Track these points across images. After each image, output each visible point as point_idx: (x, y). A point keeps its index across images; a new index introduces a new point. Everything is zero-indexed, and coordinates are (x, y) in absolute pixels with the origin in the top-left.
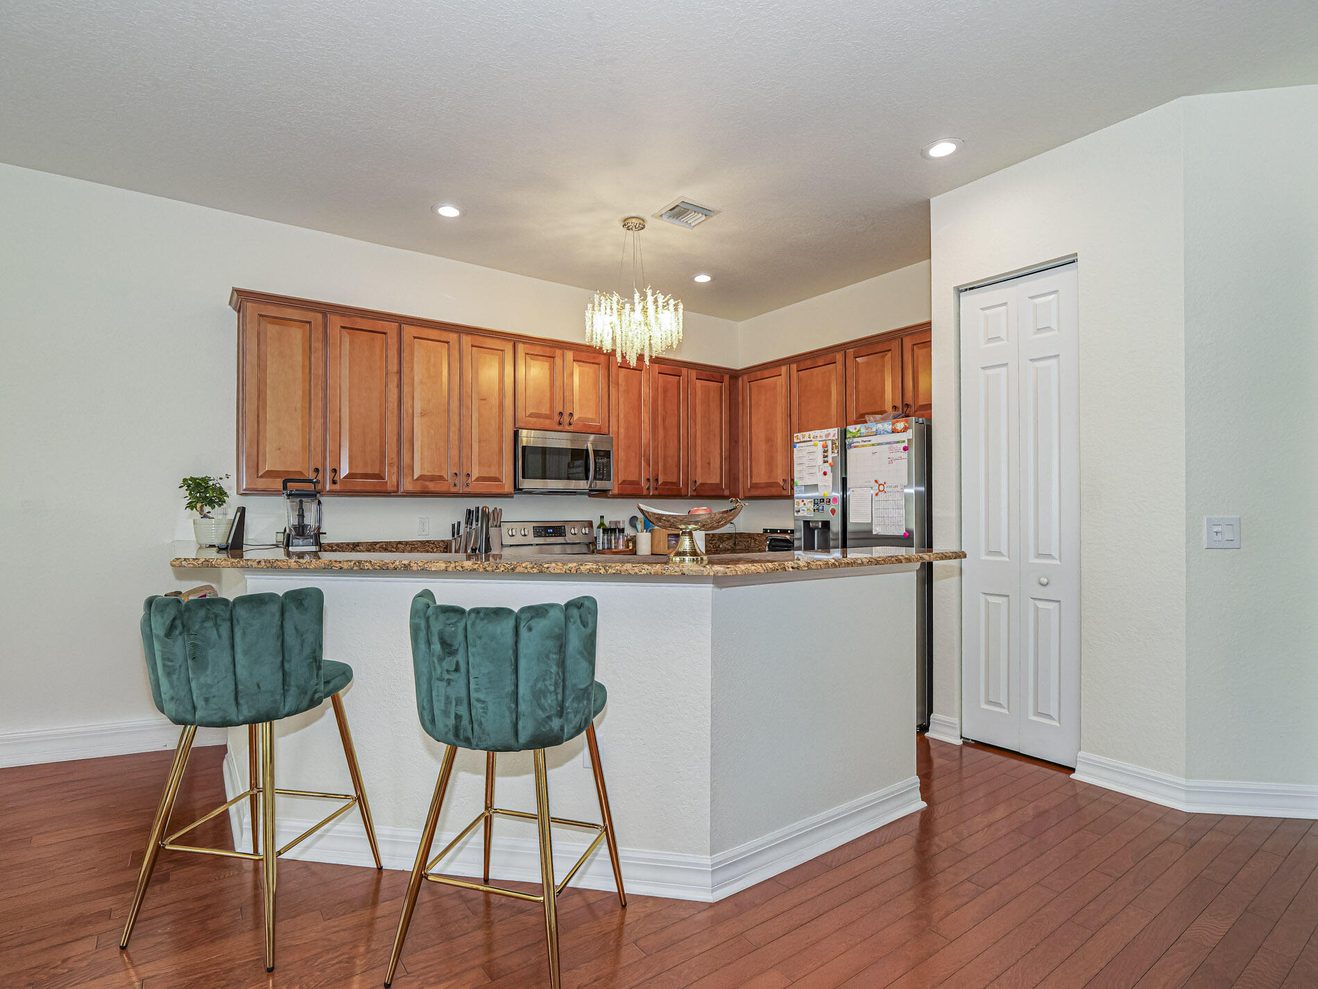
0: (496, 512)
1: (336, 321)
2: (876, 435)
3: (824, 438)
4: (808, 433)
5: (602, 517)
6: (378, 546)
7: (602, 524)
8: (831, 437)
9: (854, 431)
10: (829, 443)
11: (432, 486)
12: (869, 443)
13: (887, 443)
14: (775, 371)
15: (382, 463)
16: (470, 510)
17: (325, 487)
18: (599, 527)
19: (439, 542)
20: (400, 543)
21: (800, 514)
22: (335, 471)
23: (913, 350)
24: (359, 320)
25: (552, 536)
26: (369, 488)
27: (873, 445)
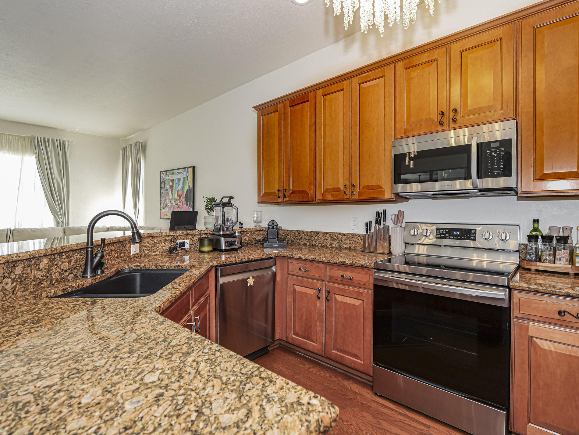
5: (536, 221)
16: (379, 213)
19: (360, 235)
20: (339, 234)
25: (457, 239)
26: (301, 199)
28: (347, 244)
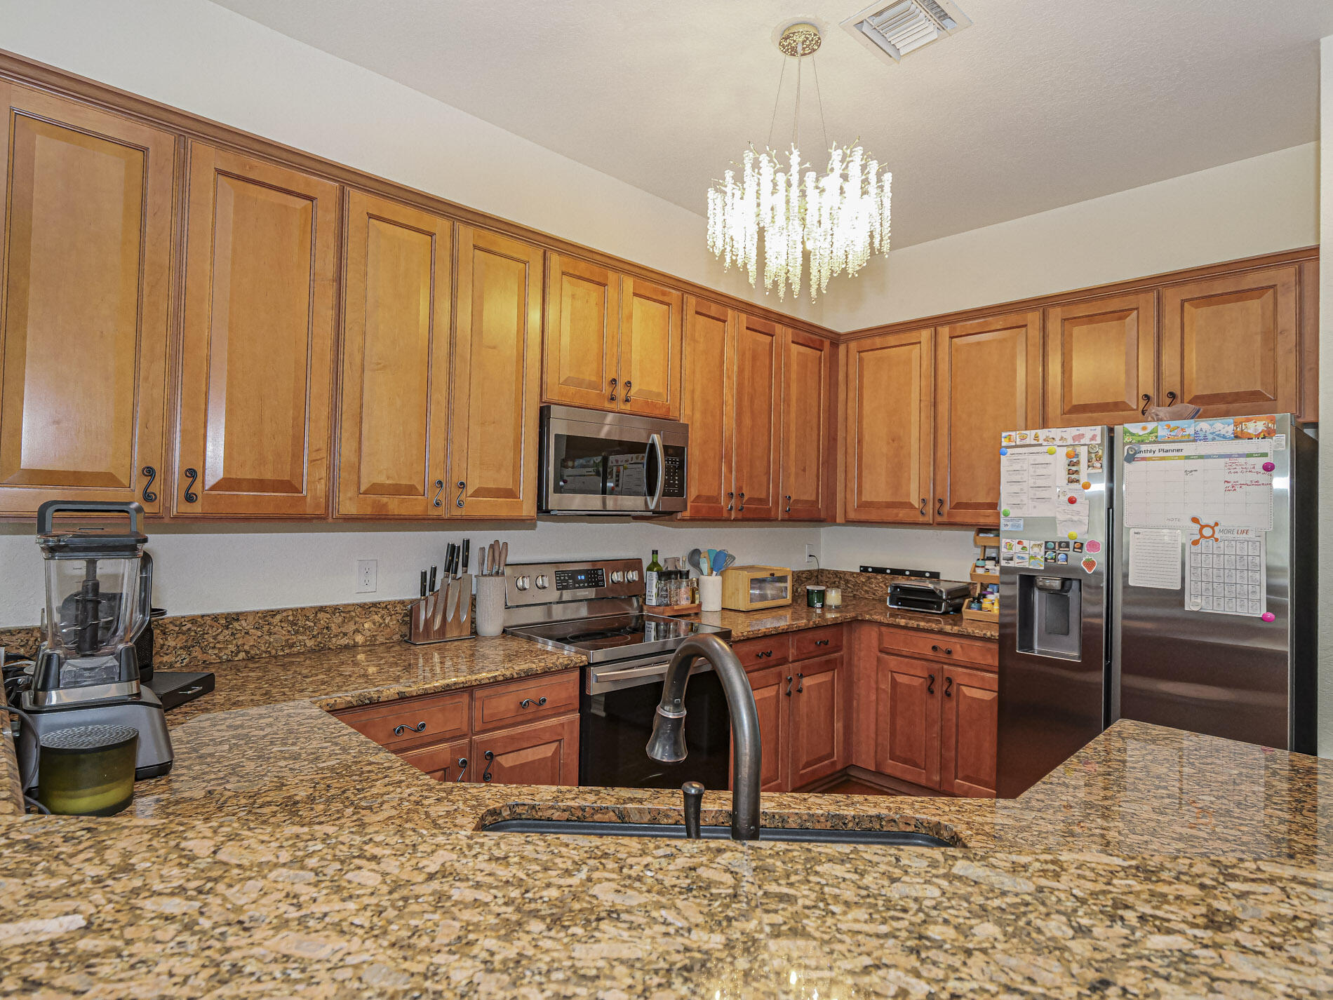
0: (496, 548)
1: (206, 158)
2: (1195, 441)
3: (1070, 442)
4: (1034, 432)
5: (655, 552)
6: (278, 617)
7: (654, 564)
8: (1085, 441)
9: (1141, 433)
10: (1083, 452)
11: (395, 506)
12: (1175, 454)
13: (1220, 456)
14: (912, 336)
15: (297, 456)
16: (453, 546)
17: (169, 509)
18: (649, 569)
19: (394, 604)
20: (322, 609)
21: (1012, 564)
22: (192, 473)
23: (1182, 306)
24: (255, 161)
25: (584, 587)
26: (270, 510)
27: (1188, 458)
28: (345, 634)
